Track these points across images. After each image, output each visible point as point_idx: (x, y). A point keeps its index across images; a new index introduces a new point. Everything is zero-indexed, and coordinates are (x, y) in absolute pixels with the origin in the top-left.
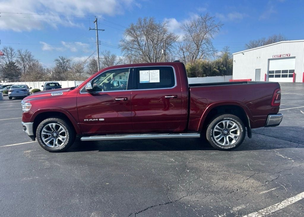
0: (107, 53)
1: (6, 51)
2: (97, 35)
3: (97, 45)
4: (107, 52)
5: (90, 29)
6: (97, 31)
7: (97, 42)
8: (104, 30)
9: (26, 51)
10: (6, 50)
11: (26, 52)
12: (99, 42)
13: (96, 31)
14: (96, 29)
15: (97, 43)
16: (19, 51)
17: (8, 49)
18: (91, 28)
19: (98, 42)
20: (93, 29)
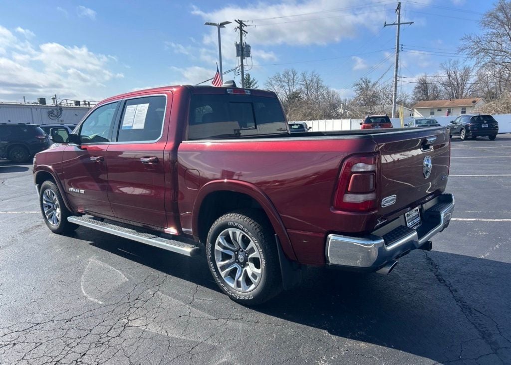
0: (451, 64)
1: (287, 76)
2: (397, 35)
3: (396, 52)
4: (452, 62)
5: (385, 25)
6: (399, 27)
7: (396, 47)
8: (412, 23)
9: (313, 73)
10: (288, 73)
11: (313, 75)
12: (400, 46)
13: (397, 26)
14: (397, 23)
15: (396, 50)
16: (304, 75)
17: (290, 73)
18: (387, 24)
19: (398, 47)
20: (392, 23)
